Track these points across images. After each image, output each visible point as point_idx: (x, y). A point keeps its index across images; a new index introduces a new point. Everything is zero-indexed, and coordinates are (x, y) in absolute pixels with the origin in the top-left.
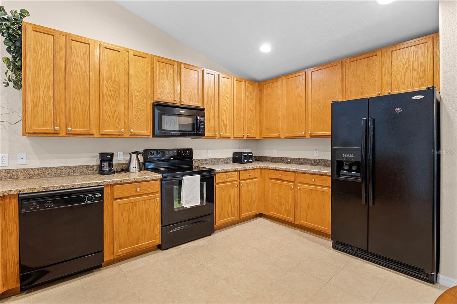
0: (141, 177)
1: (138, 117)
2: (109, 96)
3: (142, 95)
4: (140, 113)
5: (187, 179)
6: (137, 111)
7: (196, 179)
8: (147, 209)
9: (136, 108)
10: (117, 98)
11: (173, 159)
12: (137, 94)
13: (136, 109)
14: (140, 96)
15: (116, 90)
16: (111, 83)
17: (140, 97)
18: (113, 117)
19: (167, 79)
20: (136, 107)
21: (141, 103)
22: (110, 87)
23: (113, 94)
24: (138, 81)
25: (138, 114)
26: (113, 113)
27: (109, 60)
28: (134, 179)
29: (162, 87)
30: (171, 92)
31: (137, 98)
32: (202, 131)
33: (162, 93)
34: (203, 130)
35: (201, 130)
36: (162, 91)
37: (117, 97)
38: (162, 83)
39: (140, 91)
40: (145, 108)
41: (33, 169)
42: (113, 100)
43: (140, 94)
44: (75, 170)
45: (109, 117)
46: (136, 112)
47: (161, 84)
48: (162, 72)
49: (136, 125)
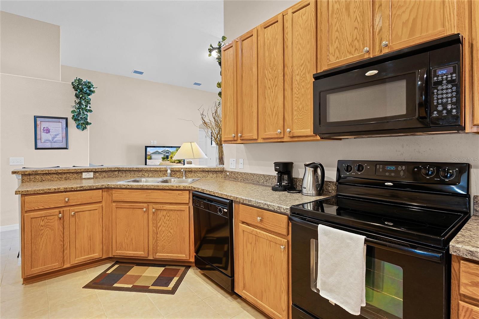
1: (298, 108)
2: (269, 88)
3: (304, 69)
4: (301, 101)
5: (326, 233)
6: (298, 98)
7: (348, 241)
8: (271, 256)
9: (297, 95)
10: (276, 88)
11: (392, 184)
12: (297, 72)
13: (297, 96)
14: (302, 72)
15: (276, 77)
16: (270, 70)
17: (302, 74)
18: (272, 115)
19: (349, 15)
20: (297, 93)
21: (303, 84)
22: (270, 75)
23: (272, 83)
24: (299, 49)
25: (299, 102)
26: (272, 109)
27: (268, 42)
29: (337, 38)
30: (356, 38)
31: (298, 78)
32: (445, 108)
33: (337, 51)
34: (449, 107)
35: (440, 108)
36: (337, 47)
37: (276, 86)
38: (337, 31)
39: (301, 66)
40: (308, 89)
41: (245, 174)
42: (272, 92)
43: (302, 69)
45: (269, 115)
46: (297, 101)
47: (337, 33)
48: (337, 9)
49: (296, 121)
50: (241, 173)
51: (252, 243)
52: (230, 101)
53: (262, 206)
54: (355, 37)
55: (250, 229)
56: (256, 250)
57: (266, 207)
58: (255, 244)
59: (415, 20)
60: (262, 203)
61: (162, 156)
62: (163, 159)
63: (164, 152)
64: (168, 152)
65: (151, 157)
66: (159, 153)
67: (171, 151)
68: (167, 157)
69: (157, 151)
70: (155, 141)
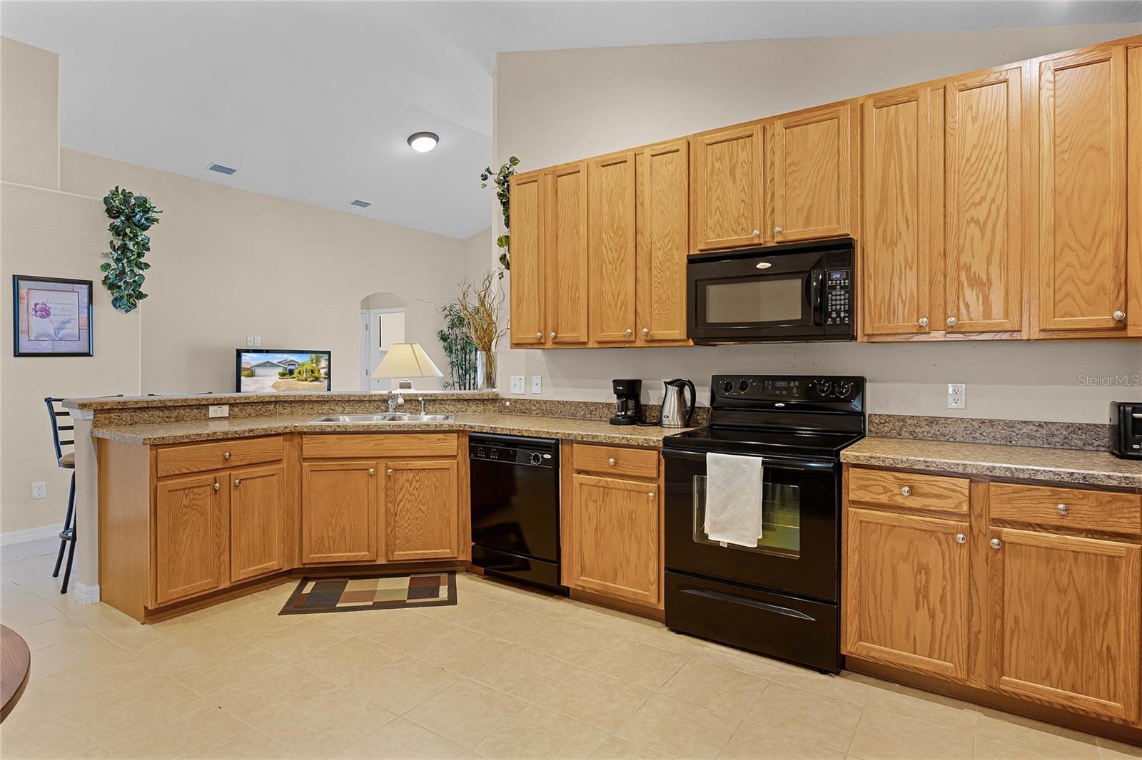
0: (618, 435)
1: (661, 298)
2: (610, 262)
3: (671, 243)
4: (665, 289)
6: (660, 283)
8: (632, 512)
9: (658, 278)
10: (622, 264)
11: (783, 405)
12: (659, 245)
13: (658, 280)
14: (666, 246)
15: (622, 247)
16: (612, 235)
17: (666, 250)
18: (616, 305)
19: (734, 182)
20: (659, 276)
21: (668, 264)
22: (611, 243)
23: (616, 256)
24: (662, 212)
25: (662, 291)
26: (616, 297)
27: (609, 189)
28: (603, 438)
29: (718, 208)
30: (743, 215)
31: (660, 254)
32: (839, 316)
33: (718, 226)
34: (842, 315)
35: (834, 315)
36: (718, 221)
37: (622, 260)
38: (718, 198)
39: (666, 237)
40: (676, 273)
41: (545, 402)
42: (616, 269)
43: (666, 241)
44: (592, 411)
45: (610, 306)
46: (659, 288)
47: (718, 201)
48: (719, 169)
49: (656, 317)
50: (537, 402)
51: (597, 501)
52: (530, 274)
53: (617, 441)
54: (741, 213)
55: (595, 479)
56: (605, 509)
57: (624, 442)
58: (603, 499)
59: (810, 208)
60: (618, 438)
61: (281, 370)
62: (283, 375)
63: (284, 364)
64: (292, 363)
65: (252, 372)
66: (273, 365)
67: (300, 362)
68: (291, 372)
69: (268, 362)
70: (256, 338)
